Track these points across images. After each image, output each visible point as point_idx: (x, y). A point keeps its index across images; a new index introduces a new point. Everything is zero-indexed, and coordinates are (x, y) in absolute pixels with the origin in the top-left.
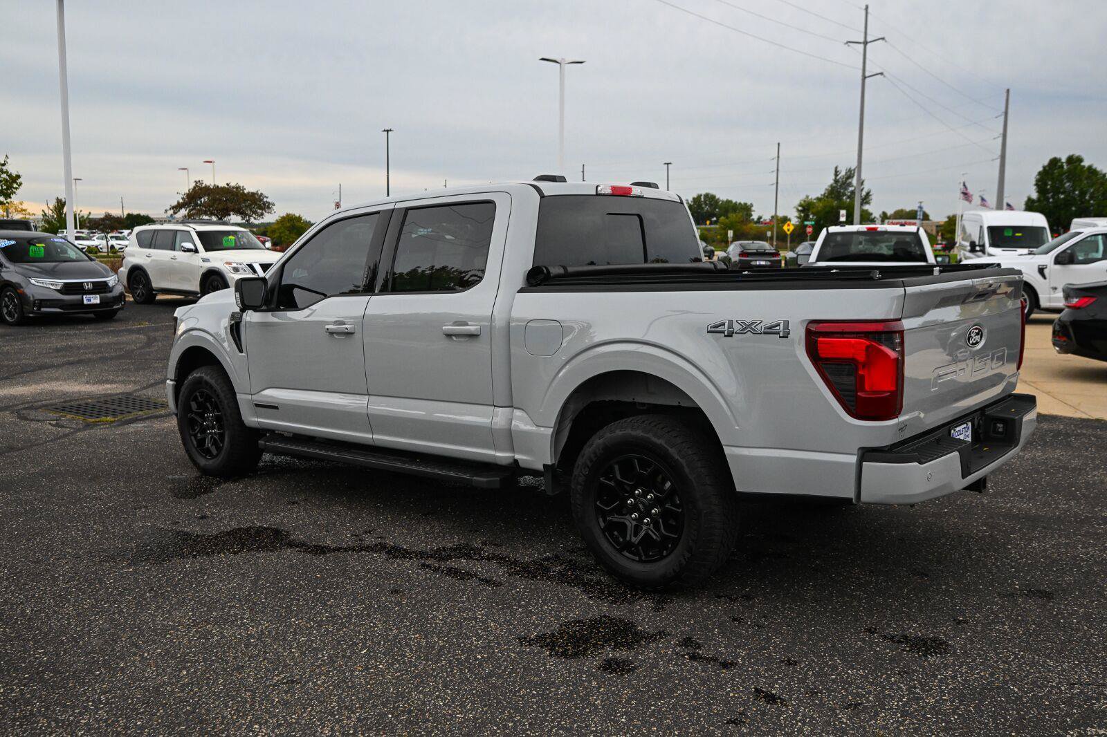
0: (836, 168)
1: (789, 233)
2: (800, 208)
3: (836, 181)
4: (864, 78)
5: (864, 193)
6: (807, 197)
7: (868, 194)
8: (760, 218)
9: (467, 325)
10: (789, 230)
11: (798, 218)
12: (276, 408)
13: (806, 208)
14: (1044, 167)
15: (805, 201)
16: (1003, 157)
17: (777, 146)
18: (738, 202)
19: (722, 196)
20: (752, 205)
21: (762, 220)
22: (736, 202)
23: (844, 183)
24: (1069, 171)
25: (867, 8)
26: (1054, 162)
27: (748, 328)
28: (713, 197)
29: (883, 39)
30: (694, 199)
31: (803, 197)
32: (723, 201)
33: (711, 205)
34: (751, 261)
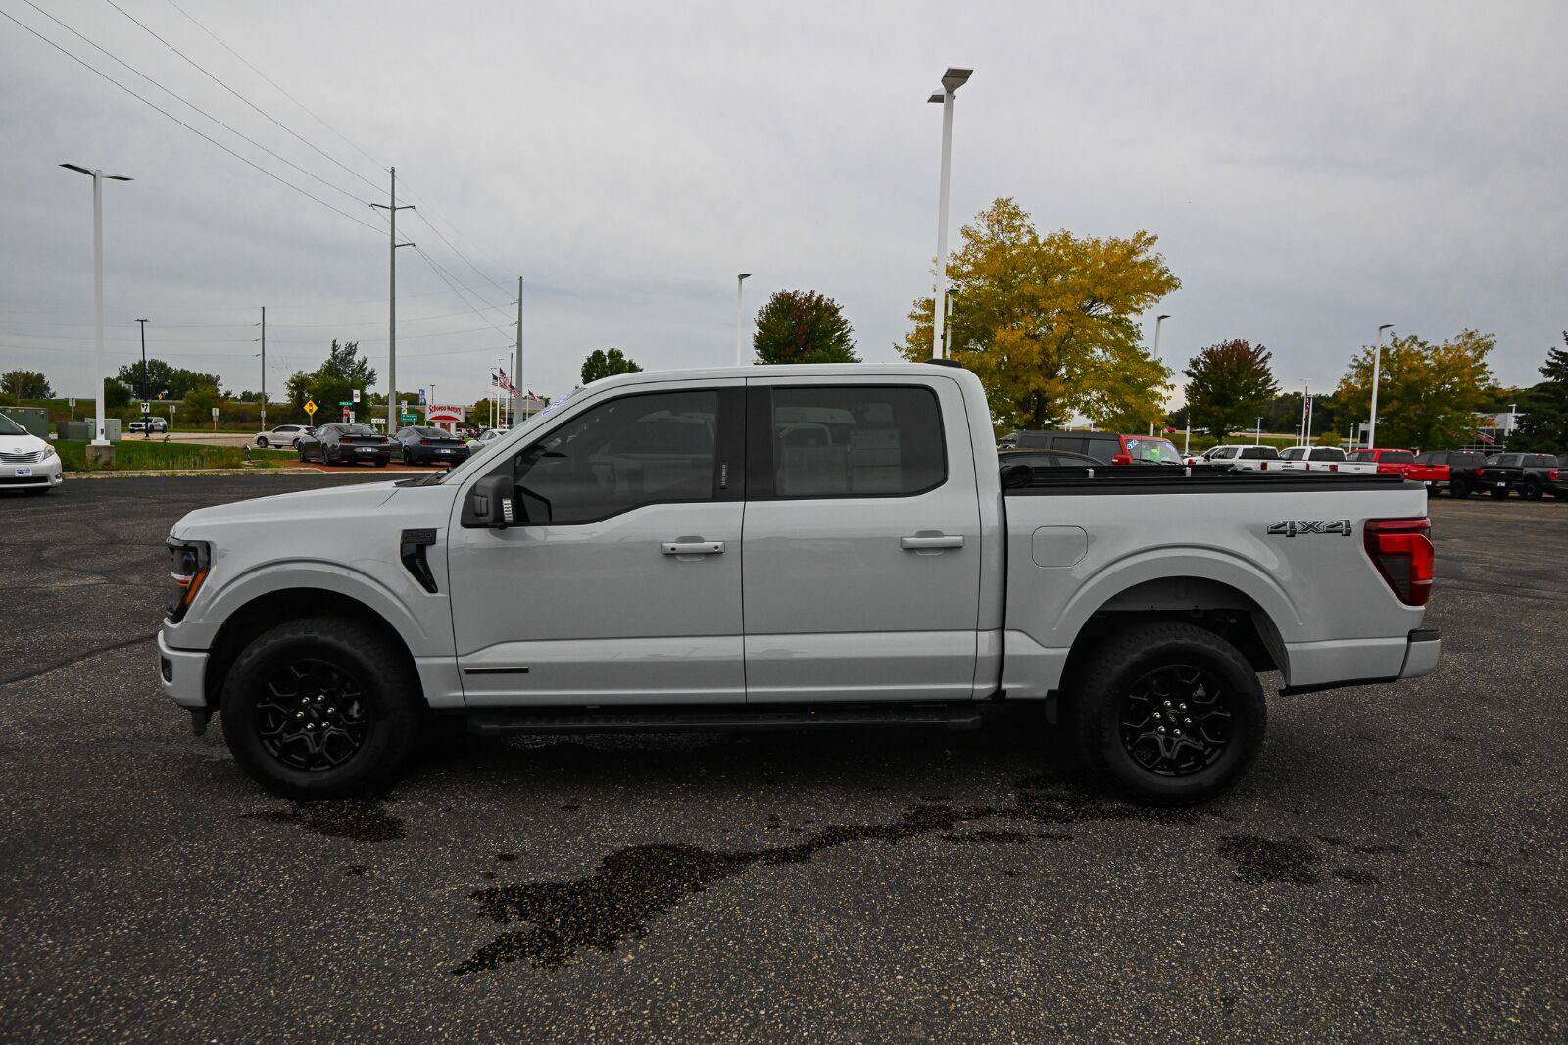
0: (335, 342)
1: (311, 414)
2: (292, 385)
3: (335, 357)
4: (393, 247)
5: (367, 372)
6: (301, 372)
7: (372, 373)
8: (228, 394)
9: (942, 536)
10: (311, 410)
11: (290, 396)
12: (525, 671)
13: (299, 385)
14: (589, 359)
15: (298, 377)
16: (520, 345)
17: (261, 310)
18: (198, 373)
19: (175, 364)
20: (218, 378)
21: (231, 396)
22: (195, 373)
23: (343, 359)
24: (610, 364)
25: (393, 170)
26: (598, 354)
27: (1310, 528)
28: (163, 365)
29: (413, 207)
30: (134, 365)
31: (295, 372)
32: (176, 371)
33: (159, 375)
34: (355, 447)
